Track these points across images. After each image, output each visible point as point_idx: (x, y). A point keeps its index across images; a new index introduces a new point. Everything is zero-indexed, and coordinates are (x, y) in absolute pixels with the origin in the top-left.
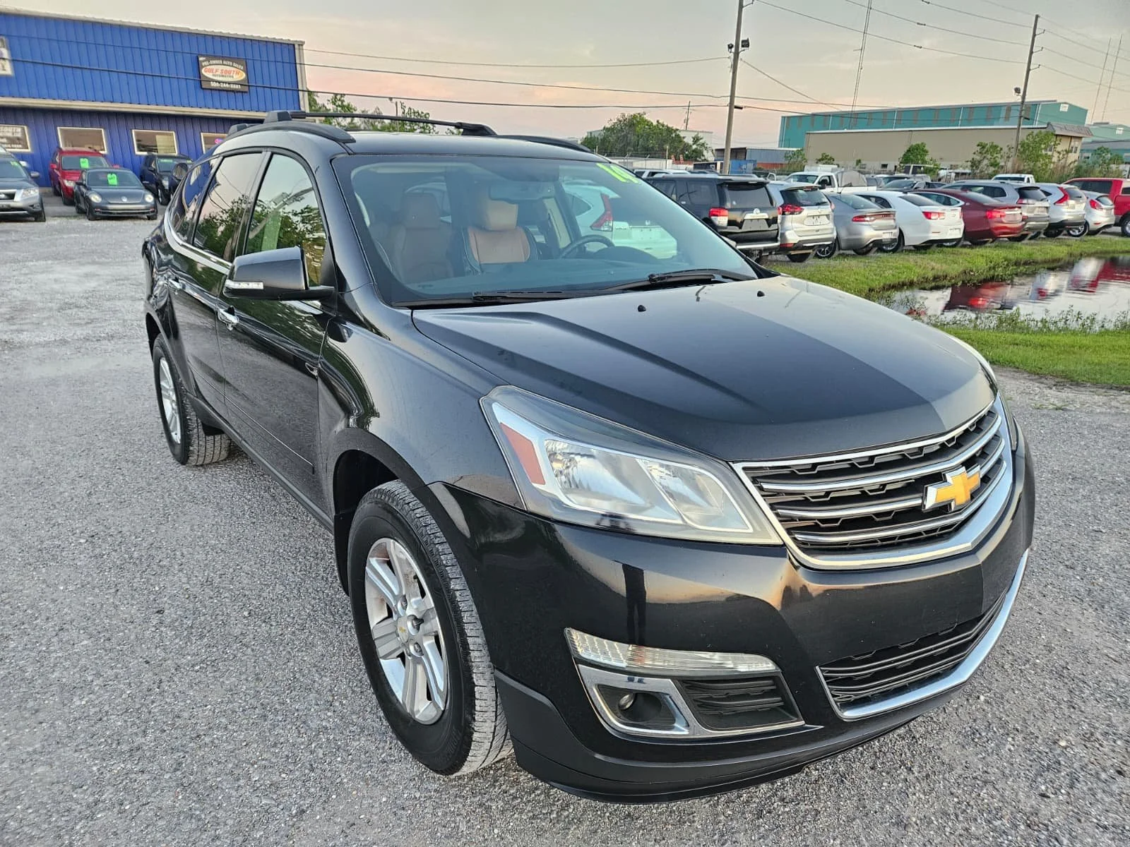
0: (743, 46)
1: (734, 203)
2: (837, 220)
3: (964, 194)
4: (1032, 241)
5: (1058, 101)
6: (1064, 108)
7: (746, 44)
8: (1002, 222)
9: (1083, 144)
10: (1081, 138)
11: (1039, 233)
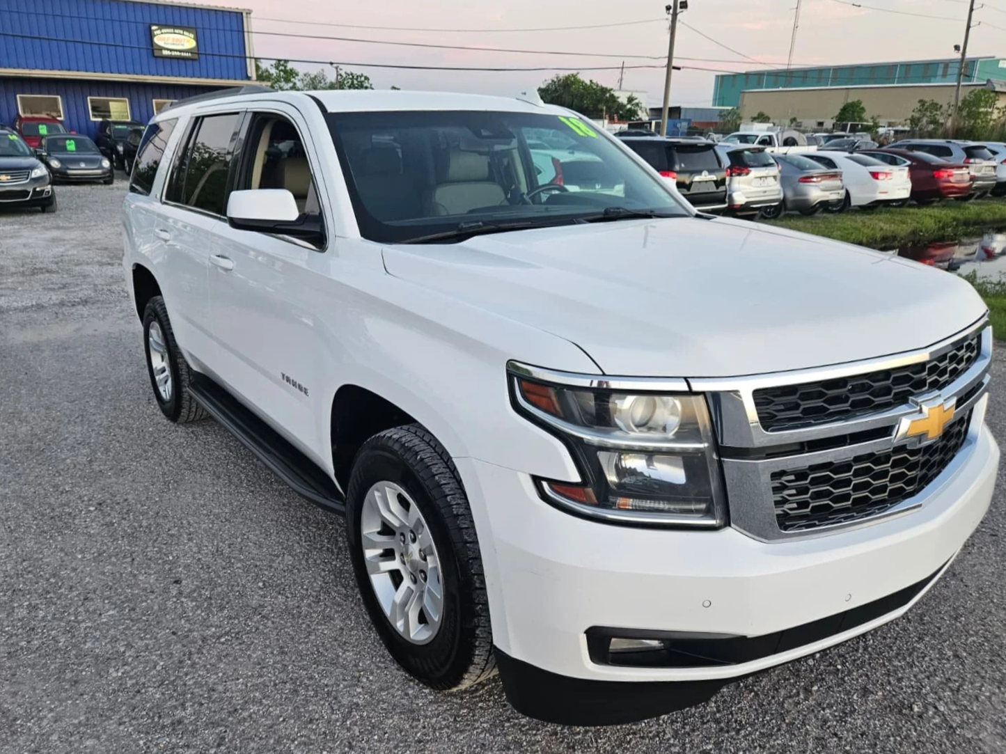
0: (681, 7)
1: (683, 165)
2: (784, 180)
3: (910, 153)
4: (979, 201)
5: (997, 58)
6: (1003, 64)
8: (950, 182)
11: (985, 193)
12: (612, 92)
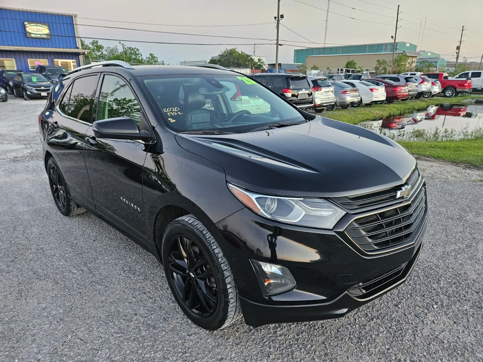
0: (281, 17)
1: (294, 86)
2: (336, 93)
3: (384, 80)
4: (411, 101)
5: (406, 42)
6: (408, 45)
7: (282, 16)
8: (401, 92)
9: (418, 59)
10: (416, 57)
11: (412, 97)
12: (251, 57)
